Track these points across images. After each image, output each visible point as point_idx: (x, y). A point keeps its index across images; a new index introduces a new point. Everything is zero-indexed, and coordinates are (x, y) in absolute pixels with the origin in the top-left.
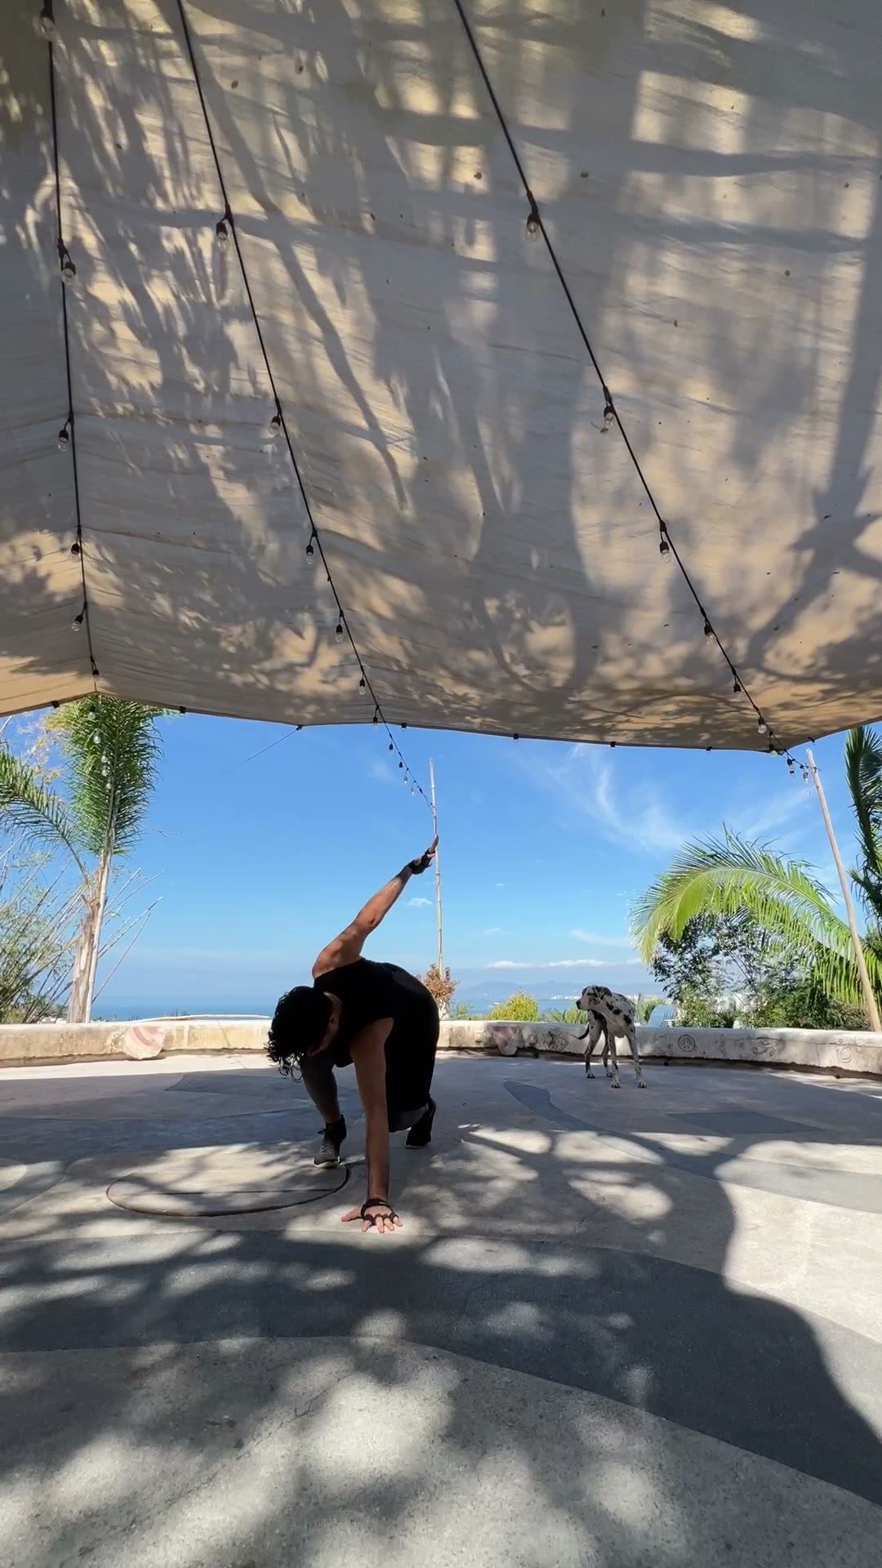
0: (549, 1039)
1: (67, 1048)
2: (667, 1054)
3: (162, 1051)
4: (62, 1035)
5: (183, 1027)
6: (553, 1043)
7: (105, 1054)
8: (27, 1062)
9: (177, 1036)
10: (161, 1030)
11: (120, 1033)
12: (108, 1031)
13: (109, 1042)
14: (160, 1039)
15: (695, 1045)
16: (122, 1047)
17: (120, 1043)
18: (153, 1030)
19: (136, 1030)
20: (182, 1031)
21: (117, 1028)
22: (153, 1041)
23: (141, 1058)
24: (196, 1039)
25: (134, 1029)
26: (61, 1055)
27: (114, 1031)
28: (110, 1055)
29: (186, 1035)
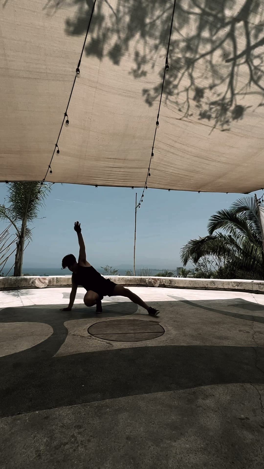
0: (169, 282)
1: (17, 285)
2: (207, 287)
3: (48, 285)
4: (15, 280)
5: (54, 278)
6: (171, 283)
7: (29, 287)
8: (5, 289)
9: (52, 281)
10: (47, 279)
11: (34, 280)
12: (30, 279)
13: (31, 282)
14: (47, 282)
15: (215, 284)
16: (35, 284)
17: (34, 283)
18: (45, 279)
19: (39, 279)
20: (54, 279)
21: (33, 278)
22: (45, 282)
23: (41, 287)
24: (59, 282)
25: (38, 278)
26: (15, 287)
27: (32, 279)
28: (31, 287)
29: (55, 280)
